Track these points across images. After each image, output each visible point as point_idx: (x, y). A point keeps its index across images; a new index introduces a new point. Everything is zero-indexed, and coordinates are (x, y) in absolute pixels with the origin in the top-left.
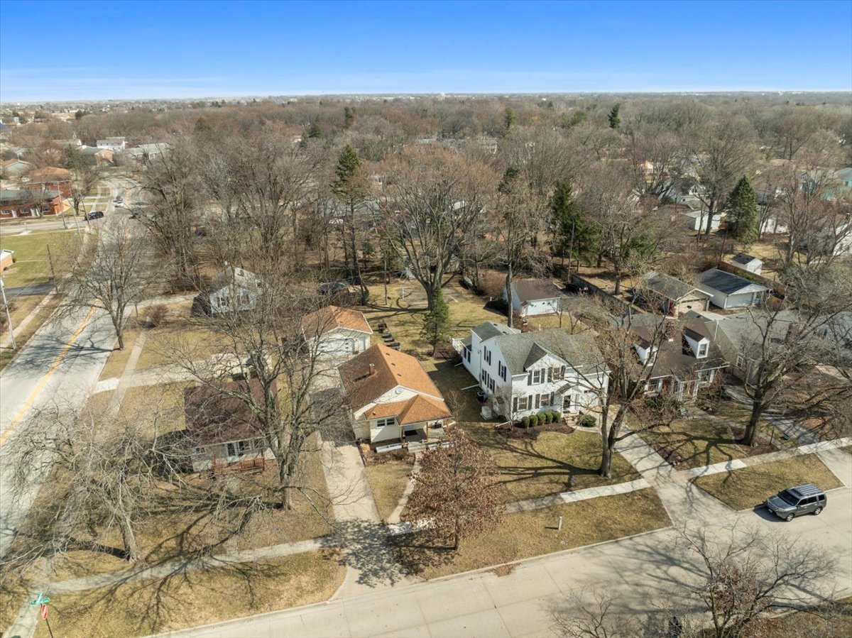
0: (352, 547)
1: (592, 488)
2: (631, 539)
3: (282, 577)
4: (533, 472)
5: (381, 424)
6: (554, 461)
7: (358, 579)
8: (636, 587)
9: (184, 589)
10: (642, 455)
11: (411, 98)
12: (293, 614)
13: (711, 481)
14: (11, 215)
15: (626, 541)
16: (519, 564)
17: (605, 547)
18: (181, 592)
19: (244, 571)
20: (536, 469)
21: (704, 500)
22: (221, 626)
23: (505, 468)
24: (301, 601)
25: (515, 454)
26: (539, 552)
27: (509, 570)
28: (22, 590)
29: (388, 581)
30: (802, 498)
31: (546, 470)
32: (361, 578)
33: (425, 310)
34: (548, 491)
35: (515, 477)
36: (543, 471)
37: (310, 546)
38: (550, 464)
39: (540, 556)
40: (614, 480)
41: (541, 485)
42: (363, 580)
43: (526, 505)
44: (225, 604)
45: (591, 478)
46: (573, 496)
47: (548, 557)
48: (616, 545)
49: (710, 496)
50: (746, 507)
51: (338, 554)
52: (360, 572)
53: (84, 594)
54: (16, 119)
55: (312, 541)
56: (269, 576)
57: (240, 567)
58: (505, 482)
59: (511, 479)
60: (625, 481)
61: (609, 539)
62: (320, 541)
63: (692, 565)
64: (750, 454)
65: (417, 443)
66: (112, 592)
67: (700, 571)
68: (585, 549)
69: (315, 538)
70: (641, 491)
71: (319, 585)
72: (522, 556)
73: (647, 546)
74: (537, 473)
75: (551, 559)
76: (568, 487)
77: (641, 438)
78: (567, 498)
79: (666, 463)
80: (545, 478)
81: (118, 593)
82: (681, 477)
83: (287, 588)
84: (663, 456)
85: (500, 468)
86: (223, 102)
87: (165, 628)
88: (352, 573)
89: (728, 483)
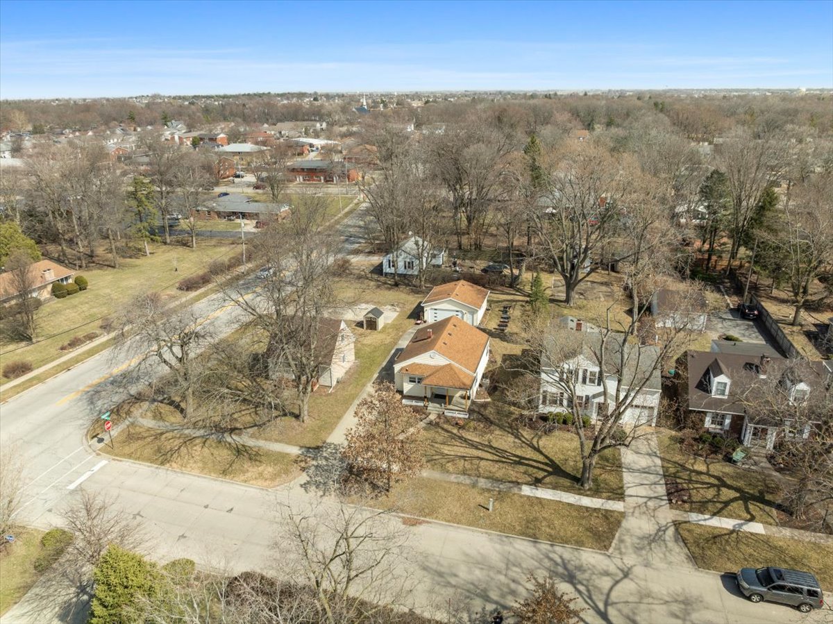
0: (320, 462)
1: (559, 492)
2: (552, 545)
3: (257, 463)
4: (517, 459)
5: (412, 380)
6: (547, 457)
7: (302, 483)
8: (510, 582)
9: (198, 448)
10: (646, 482)
11: (768, 94)
12: (242, 488)
13: (698, 531)
14: (320, 180)
15: (545, 546)
16: (428, 522)
17: (519, 541)
18: (195, 448)
19: (240, 451)
20: (521, 458)
21: (671, 544)
22: (199, 477)
23: (495, 448)
24: (254, 482)
25: (516, 440)
26: (455, 520)
27: (414, 523)
28: (124, 415)
29: (321, 493)
30: (781, 583)
31: (531, 463)
32: (305, 484)
33: (561, 301)
34: (514, 479)
35: (496, 458)
36: (527, 462)
37: (294, 451)
38: (541, 458)
39: (452, 524)
40: (588, 493)
41: (513, 473)
42: (305, 486)
43: (482, 483)
44: (210, 465)
45: (567, 482)
46: (534, 491)
47: (459, 527)
48: (532, 544)
49: (682, 544)
50: (715, 568)
51: (306, 463)
52: (309, 479)
53: (149, 430)
54: (382, 105)
55: (298, 448)
56: (250, 459)
57: (240, 447)
58: (482, 459)
59: (491, 458)
60: (601, 498)
61: (529, 536)
62: (303, 450)
63: (588, 591)
64: (783, 524)
65: (438, 406)
66: (162, 434)
67: (590, 598)
68: (498, 535)
69: (301, 447)
70: (607, 511)
71: (274, 477)
72: (436, 518)
73: (561, 557)
74: (520, 461)
75: (459, 530)
76: (537, 482)
77: (663, 467)
78: (527, 490)
79: (666, 498)
80: (522, 469)
81: (164, 436)
82: (667, 515)
83: (253, 470)
84: (668, 490)
85: (491, 447)
86: (556, 94)
87: (168, 465)
88: (304, 478)
89: (717, 540)
